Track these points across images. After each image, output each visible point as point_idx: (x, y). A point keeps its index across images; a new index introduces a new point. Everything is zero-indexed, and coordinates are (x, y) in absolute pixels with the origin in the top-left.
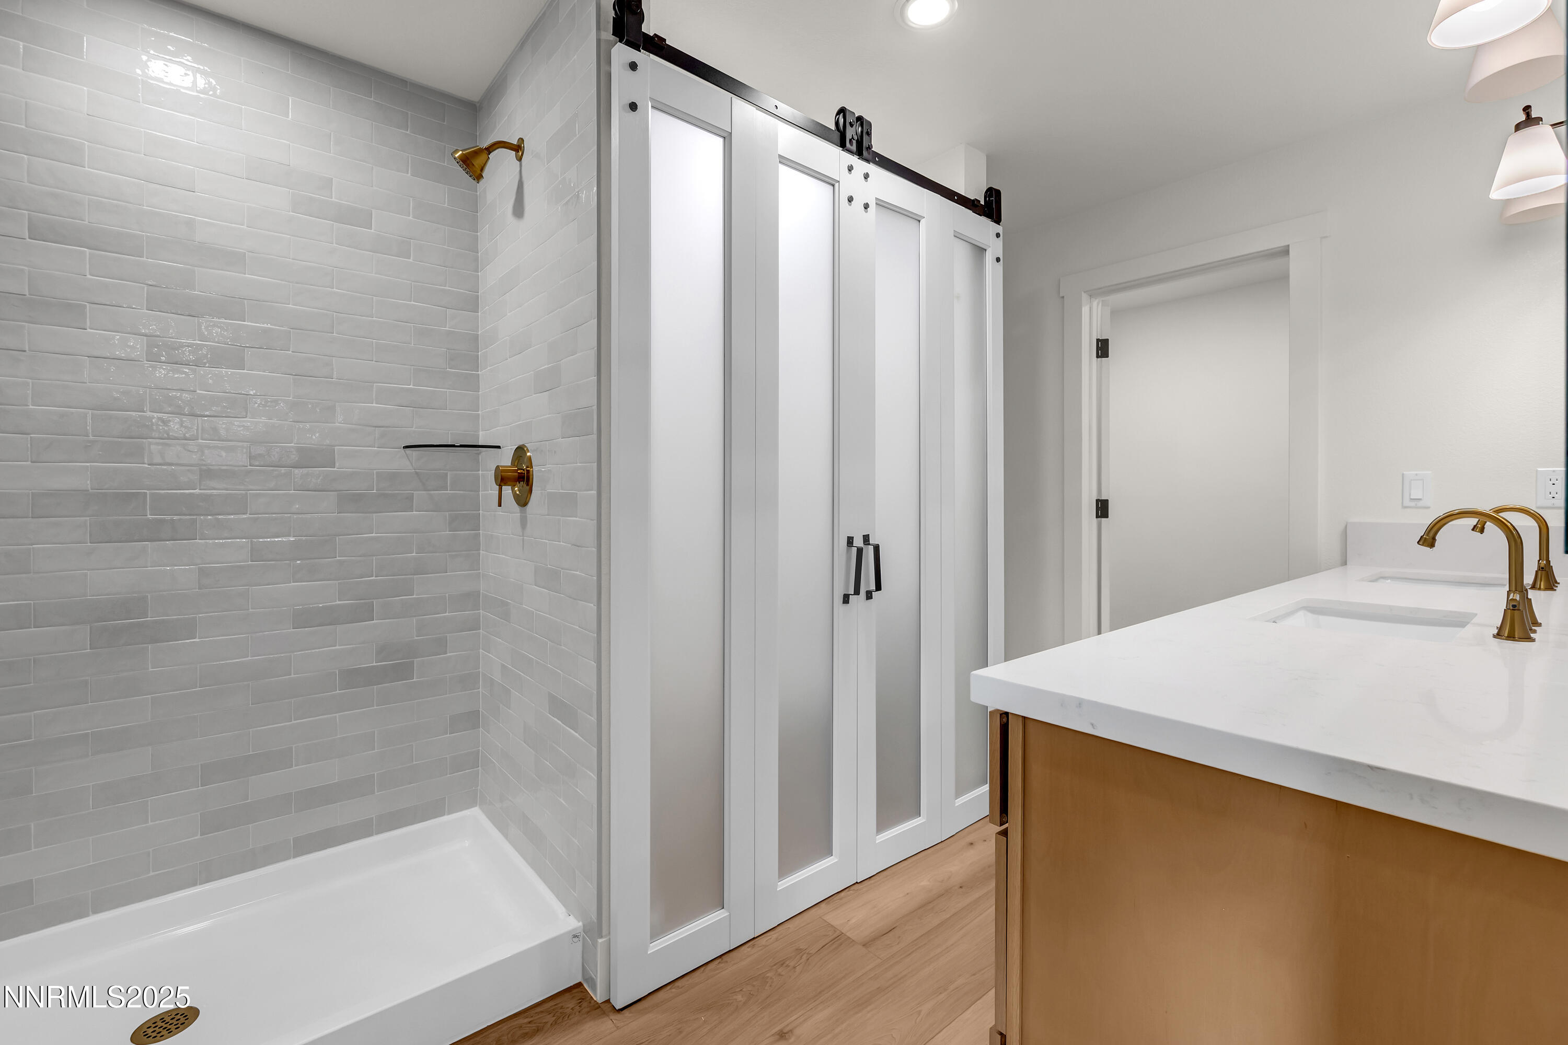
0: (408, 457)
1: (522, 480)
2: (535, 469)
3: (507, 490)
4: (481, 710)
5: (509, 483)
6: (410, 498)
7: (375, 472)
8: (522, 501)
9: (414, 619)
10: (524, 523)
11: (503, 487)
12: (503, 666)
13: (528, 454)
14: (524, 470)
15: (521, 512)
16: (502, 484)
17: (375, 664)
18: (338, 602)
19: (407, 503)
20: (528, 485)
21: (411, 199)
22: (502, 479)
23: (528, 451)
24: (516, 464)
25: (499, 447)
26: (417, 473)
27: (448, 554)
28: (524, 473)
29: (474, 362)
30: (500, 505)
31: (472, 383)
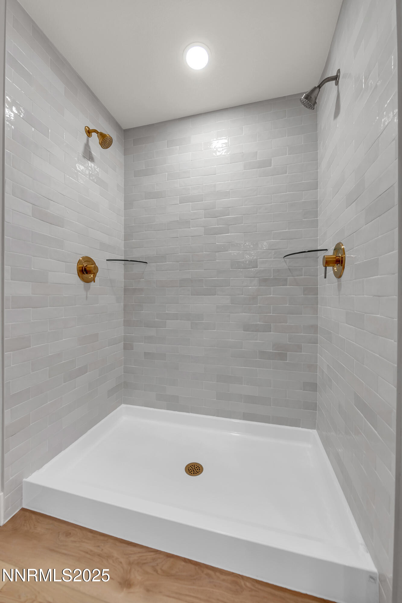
0: (285, 262)
1: (338, 263)
2: (347, 255)
3: (330, 269)
4: (318, 383)
5: (331, 265)
6: (286, 280)
7: (272, 269)
8: (339, 275)
9: (288, 334)
10: (339, 286)
11: (327, 267)
12: (328, 365)
13: (343, 247)
14: (340, 257)
15: (338, 282)
16: (327, 265)
17: (271, 351)
18: (258, 323)
19: (285, 282)
20: (342, 266)
21: (287, 147)
22: (327, 263)
23: (343, 245)
24: (335, 254)
25: (327, 250)
26: (289, 269)
27: (302, 306)
28: (340, 259)
29: (316, 214)
30: (325, 277)
31: (315, 224)
